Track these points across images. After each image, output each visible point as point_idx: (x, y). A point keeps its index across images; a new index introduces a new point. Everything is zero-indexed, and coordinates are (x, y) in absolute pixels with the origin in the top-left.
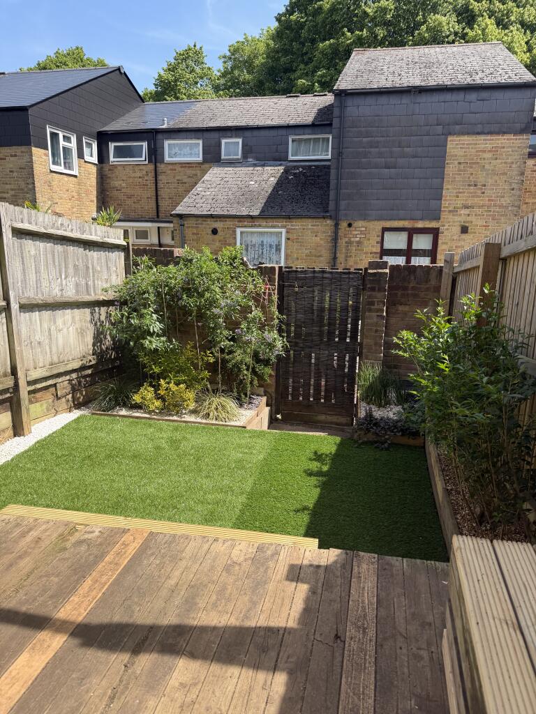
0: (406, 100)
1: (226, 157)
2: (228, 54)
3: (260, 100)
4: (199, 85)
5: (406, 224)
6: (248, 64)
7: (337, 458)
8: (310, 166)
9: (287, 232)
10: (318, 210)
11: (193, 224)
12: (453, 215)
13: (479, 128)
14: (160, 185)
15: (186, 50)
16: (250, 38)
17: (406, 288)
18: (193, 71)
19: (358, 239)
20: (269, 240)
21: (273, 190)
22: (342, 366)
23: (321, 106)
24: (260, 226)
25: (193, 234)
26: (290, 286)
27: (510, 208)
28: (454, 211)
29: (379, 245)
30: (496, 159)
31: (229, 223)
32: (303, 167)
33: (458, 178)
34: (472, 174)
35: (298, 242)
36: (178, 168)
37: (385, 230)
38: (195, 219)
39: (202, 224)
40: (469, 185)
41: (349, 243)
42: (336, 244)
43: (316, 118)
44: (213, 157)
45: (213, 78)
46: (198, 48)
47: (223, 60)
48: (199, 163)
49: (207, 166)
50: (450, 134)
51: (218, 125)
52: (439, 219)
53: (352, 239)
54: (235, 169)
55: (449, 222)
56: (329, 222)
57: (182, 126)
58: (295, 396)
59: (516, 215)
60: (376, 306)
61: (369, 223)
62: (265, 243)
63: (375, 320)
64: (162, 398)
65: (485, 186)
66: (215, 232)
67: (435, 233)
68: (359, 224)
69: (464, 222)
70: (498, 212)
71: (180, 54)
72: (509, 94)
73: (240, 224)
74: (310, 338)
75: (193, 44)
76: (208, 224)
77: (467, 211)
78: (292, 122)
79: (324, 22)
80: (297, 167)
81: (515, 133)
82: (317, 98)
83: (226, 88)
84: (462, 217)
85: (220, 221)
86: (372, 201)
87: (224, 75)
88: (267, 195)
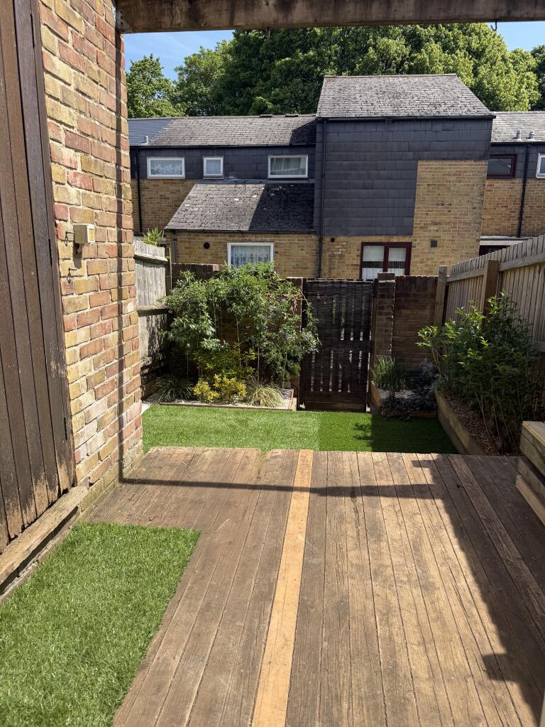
0: (380, 128)
1: (208, 175)
2: (184, 66)
3: (235, 120)
4: (156, 97)
5: (383, 239)
6: (205, 77)
7: (374, 427)
8: (289, 185)
9: (275, 246)
10: (303, 226)
11: (186, 238)
12: (424, 231)
13: (445, 154)
14: (143, 200)
15: (143, 62)
16: (206, 51)
17: (408, 295)
18: (150, 82)
19: (340, 253)
20: (258, 254)
21: (258, 207)
22: (356, 361)
23: (295, 127)
24: (250, 241)
25: (186, 248)
26: (313, 295)
27: (472, 225)
28: (424, 228)
29: (359, 258)
30: (460, 182)
31: (220, 238)
32: (283, 185)
33: (428, 198)
34: (439, 195)
35: (286, 256)
36: (161, 184)
37: (364, 244)
38: (187, 234)
39: (194, 239)
40: (437, 204)
41: (333, 256)
42: (320, 256)
43: (292, 139)
44: (195, 174)
45: (170, 90)
46: (154, 59)
47: (179, 72)
48: (181, 180)
49: (189, 182)
50: (420, 159)
51: (200, 144)
52: (412, 234)
53: (335, 253)
54: (217, 186)
55: (420, 237)
56: (313, 237)
57: (164, 144)
58: (316, 388)
59: (477, 231)
60: (385, 311)
61: (350, 238)
62: (254, 256)
63: (385, 321)
64: (218, 390)
65: (450, 205)
66: (207, 246)
67: (408, 247)
68: (342, 238)
69: (433, 237)
70: (462, 228)
71: (137, 65)
72: (469, 125)
73: (231, 238)
74: (330, 338)
75: (150, 55)
76: (200, 239)
77: (435, 228)
78: (270, 143)
79: (280, 41)
80: (277, 185)
81: (475, 161)
82: (289, 119)
83: (183, 101)
84: (432, 232)
85: (212, 236)
86: (353, 219)
87: (181, 86)
88: (253, 211)
